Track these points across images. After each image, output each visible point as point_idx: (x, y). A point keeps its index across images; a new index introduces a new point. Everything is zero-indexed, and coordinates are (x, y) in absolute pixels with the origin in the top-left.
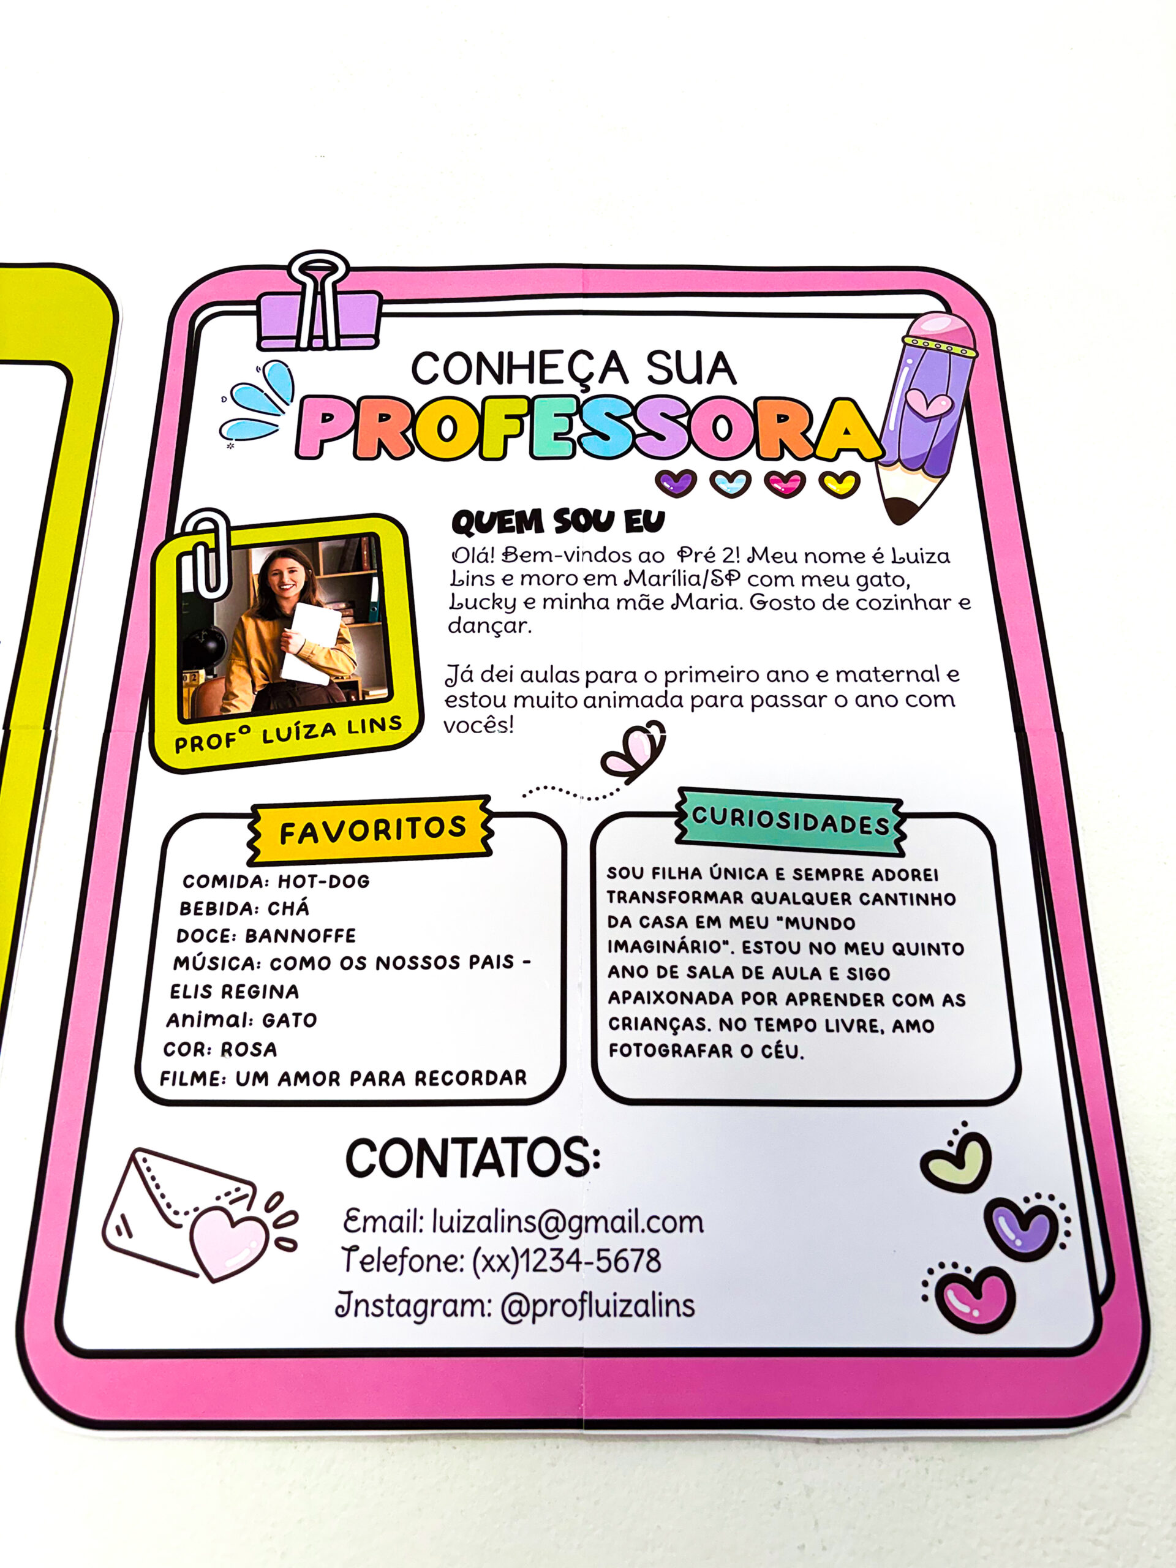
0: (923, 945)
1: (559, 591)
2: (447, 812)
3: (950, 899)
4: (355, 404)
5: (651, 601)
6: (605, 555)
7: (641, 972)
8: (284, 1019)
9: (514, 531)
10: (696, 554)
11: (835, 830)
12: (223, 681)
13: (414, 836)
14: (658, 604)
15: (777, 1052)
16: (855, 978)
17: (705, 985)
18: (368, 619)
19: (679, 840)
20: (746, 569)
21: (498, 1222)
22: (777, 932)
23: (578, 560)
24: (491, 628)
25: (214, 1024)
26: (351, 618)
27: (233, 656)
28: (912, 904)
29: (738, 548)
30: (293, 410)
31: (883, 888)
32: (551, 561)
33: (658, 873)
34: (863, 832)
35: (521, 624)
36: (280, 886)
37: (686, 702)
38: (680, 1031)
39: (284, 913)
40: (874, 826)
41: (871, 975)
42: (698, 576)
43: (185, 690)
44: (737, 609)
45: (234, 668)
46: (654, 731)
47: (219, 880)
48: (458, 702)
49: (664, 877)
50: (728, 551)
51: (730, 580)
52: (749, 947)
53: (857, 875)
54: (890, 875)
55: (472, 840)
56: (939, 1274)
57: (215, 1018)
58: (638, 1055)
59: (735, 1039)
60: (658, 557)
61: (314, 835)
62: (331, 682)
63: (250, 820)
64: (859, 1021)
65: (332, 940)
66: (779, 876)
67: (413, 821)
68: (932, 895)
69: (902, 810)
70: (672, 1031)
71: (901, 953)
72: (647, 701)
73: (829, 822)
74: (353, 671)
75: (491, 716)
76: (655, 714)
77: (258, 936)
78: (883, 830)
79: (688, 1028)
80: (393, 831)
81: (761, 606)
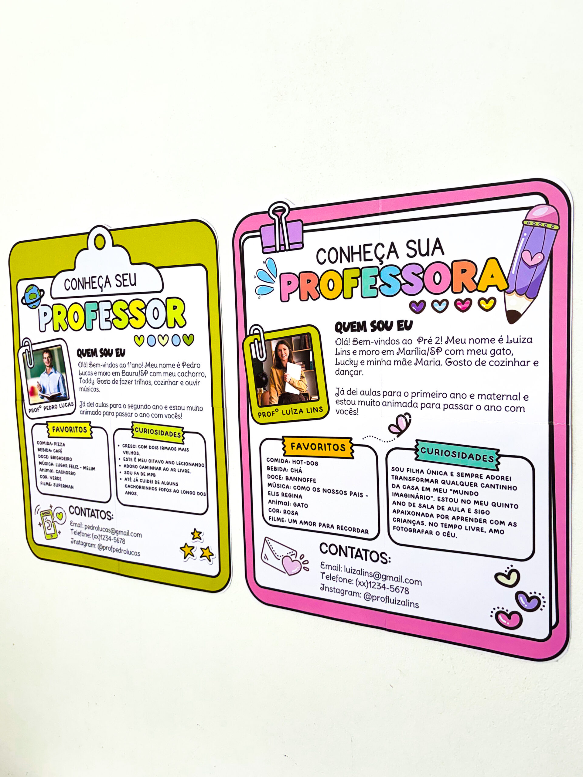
0: (503, 504)
1: (372, 357)
2: (339, 442)
3: (515, 488)
4: (298, 276)
5: (407, 362)
6: (389, 342)
7: (403, 504)
8: (299, 505)
9: (356, 331)
10: (425, 340)
11: (473, 459)
12: (269, 392)
13: (330, 450)
14: (409, 363)
15: (448, 535)
16: (477, 513)
17: (424, 510)
18: (309, 367)
19: (416, 459)
20: (444, 347)
21: (361, 572)
22: (450, 495)
23: (379, 344)
24: (349, 373)
25: (281, 504)
26: (304, 368)
27: (271, 383)
28: (500, 488)
29: (441, 337)
30: (277, 280)
31: (490, 482)
32: (370, 344)
33: (409, 470)
34: (484, 461)
35: (360, 372)
36: (293, 463)
37: (419, 405)
38: (416, 525)
39: (295, 472)
40: (488, 458)
41: (483, 512)
42: (425, 350)
43: (258, 395)
44: (440, 365)
45: (271, 388)
46: (407, 416)
47: (276, 460)
48: (340, 402)
49: (411, 472)
50: (438, 339)
51: (438, 352)
52: (440, 499)
53: (480, 476)
54: (493, 477)
55: (347, 453)
56: (497, 610)
57: (281, 502)
58: (402, 530)
59: (434, 529)
60: (410, 342)
61: (300, 447)
62: (300, 393)
63: (282, 441)
64: (477, 528)
65: (309, 482)
66: (452, 475)
67: (329, 444)
68: (508, 486)
69: (499, 453)
70: (413, 524)
71: (495, 506)
72: (405, 405)
73: (471, 456)
74: (307, 389)
75: (351, 408)
76: (407, 410)
77: (289, 478)
78: (491, 460)
79: (418, 524)
80: (323, 447)
81: (450, 364)
